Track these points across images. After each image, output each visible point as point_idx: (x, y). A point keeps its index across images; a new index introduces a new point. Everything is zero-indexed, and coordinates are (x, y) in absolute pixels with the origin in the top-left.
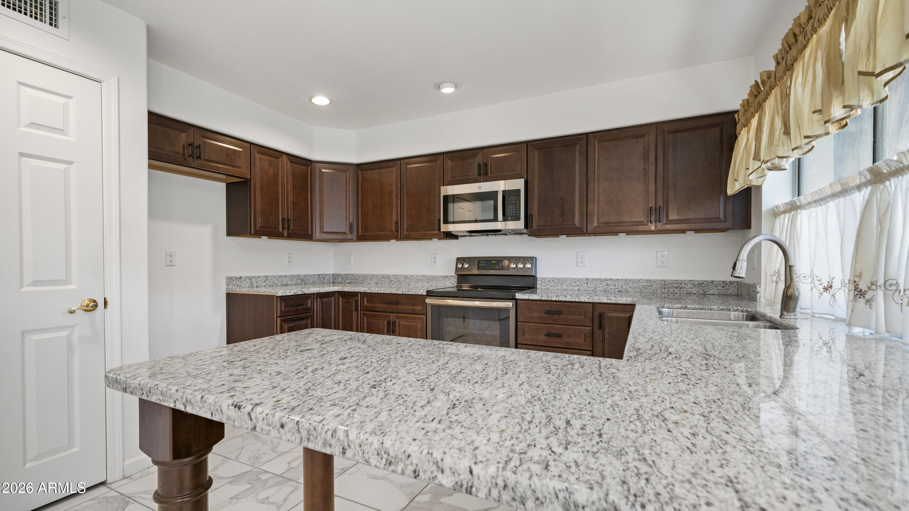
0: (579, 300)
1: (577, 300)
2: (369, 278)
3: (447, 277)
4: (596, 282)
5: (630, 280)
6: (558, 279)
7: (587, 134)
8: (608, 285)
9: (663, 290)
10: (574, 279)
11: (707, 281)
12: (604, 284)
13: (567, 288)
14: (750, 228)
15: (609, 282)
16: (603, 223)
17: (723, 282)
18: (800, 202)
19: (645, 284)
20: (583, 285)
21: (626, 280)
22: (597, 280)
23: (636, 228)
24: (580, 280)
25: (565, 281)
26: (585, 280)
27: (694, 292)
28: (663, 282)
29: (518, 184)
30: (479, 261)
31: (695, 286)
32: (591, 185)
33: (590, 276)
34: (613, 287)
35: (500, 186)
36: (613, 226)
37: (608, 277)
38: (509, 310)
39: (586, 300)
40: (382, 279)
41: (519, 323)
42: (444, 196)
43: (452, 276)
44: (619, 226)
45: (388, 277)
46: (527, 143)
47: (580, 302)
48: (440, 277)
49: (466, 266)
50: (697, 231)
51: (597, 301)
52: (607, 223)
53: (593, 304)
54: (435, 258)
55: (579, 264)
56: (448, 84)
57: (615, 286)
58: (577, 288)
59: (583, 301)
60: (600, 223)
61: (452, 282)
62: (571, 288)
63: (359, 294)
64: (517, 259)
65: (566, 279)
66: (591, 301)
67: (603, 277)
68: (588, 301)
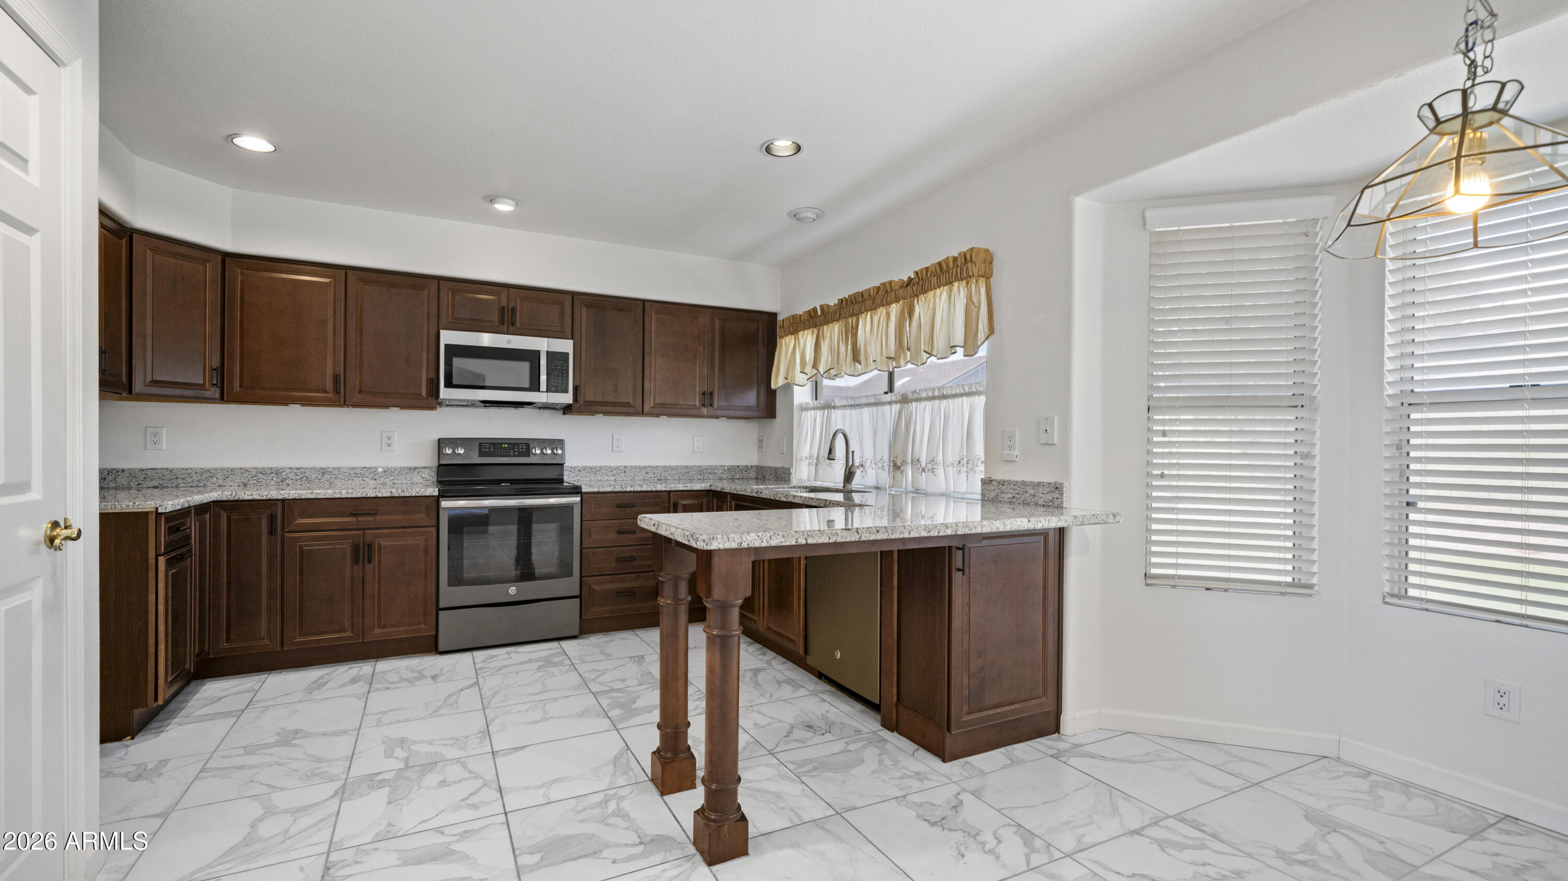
0: (655, 489)
1: (653, 489)
2: (220, 475)
3: (415, 468)
4: (635, 470)
5: (670, 467)
6: (591, 468)
7: (644, 301)
8: (647, 473)
9: (699, 477)
10: (610, 467)
11: (734, 466)
12: (643, 472)
13: (602, 479)
14: (775, 418)
15: (648, 470)
16: (659, 404)
17: (746, 466)
18: (834, 403)
19: (683, 471)
20: (621, 474)
21: (666, 466)
22: (635, 467)
23: (689, 412)
24: (617, 468)
25: (599, 470)
26: (622, 468)
27: (725, 477)
28: (699, 469)
29: (565, 346)
30: (480, 445)
31: (725, 471)
32: (647, 360)
33: (629, 464)
34: (652, 475)
35: (542, 345)
36: (669, 408)
37: (647, 464)
38: (573, 507)
39: (663, 489)
40: (261, 476)
41: (584, 523)
42: (447, 346)
43: (424, 468)
44: (674, 408)
45: (278, 472)
46: (574, 295)
47: (657, 491)
48: (402, 469)
49: (461, 451)
50: (729, 417)
51: (674, 489)
52: (663, 404)
53: (669, 492)
54: (389, 438)
55: (615, 449)
56: (508, 201)
57: (654, 474)
58: (613, 478)
59: (659, 489)
60: (656, 404)
61: (426, 476)
62: (606, 478)
63: (280, 504)
64: (542, 443)
65: (601, 468)
66: (668, 489)
67: (642, 464)
68: (665, 489)
